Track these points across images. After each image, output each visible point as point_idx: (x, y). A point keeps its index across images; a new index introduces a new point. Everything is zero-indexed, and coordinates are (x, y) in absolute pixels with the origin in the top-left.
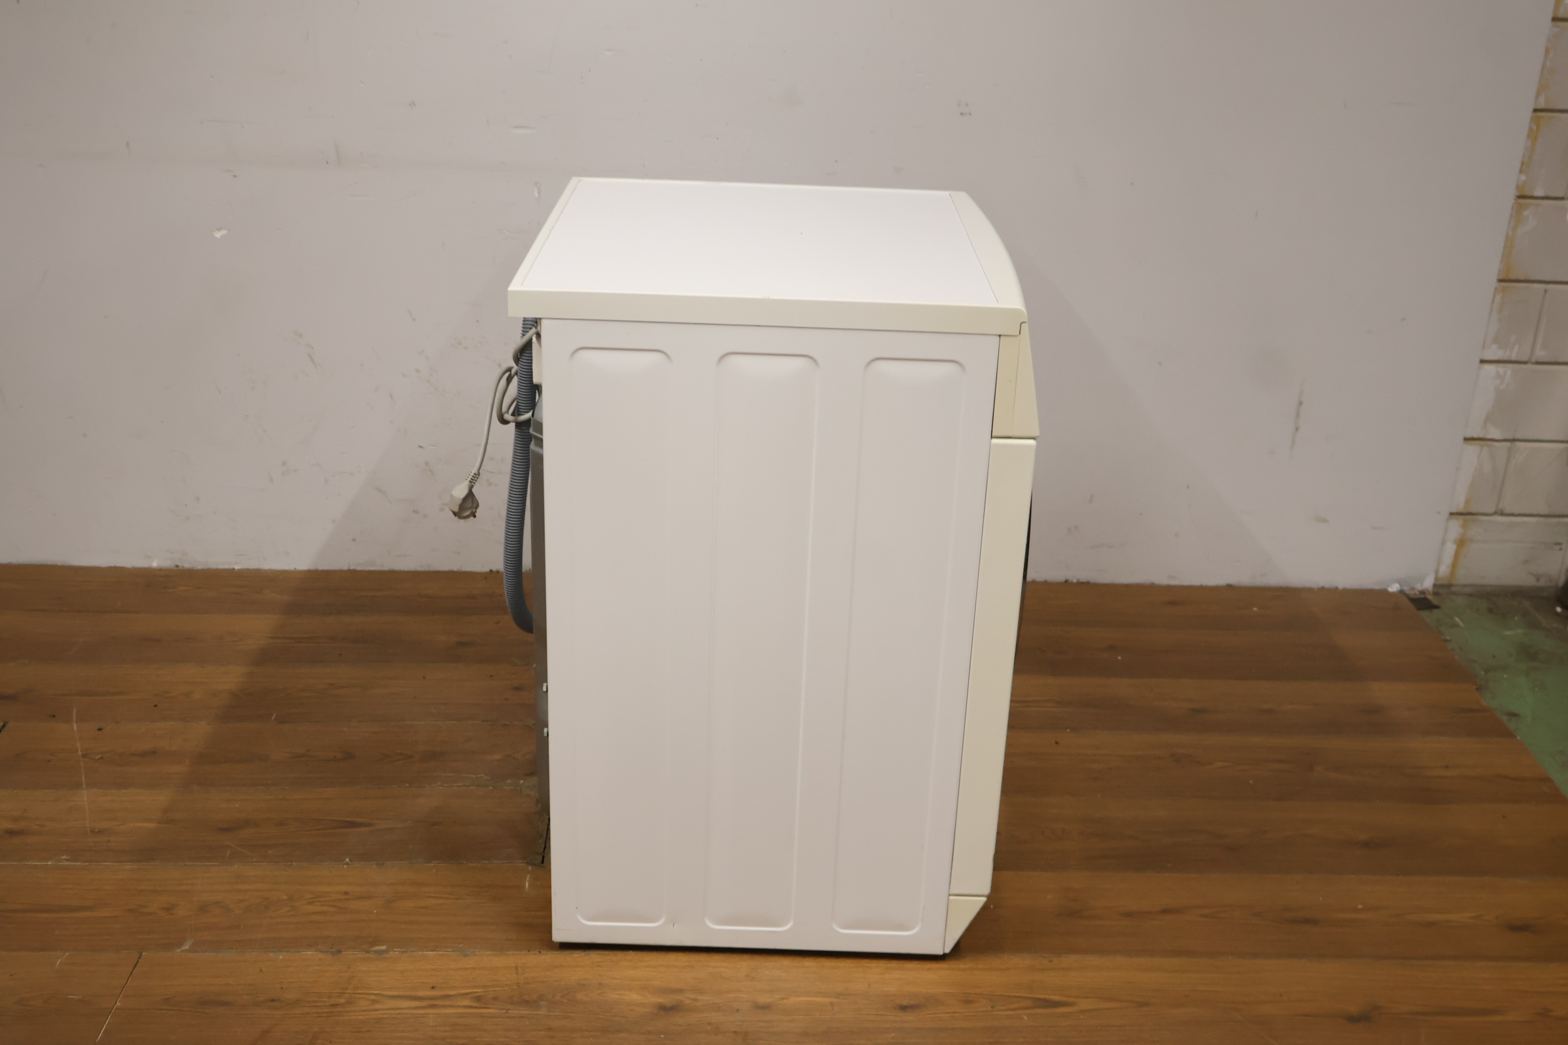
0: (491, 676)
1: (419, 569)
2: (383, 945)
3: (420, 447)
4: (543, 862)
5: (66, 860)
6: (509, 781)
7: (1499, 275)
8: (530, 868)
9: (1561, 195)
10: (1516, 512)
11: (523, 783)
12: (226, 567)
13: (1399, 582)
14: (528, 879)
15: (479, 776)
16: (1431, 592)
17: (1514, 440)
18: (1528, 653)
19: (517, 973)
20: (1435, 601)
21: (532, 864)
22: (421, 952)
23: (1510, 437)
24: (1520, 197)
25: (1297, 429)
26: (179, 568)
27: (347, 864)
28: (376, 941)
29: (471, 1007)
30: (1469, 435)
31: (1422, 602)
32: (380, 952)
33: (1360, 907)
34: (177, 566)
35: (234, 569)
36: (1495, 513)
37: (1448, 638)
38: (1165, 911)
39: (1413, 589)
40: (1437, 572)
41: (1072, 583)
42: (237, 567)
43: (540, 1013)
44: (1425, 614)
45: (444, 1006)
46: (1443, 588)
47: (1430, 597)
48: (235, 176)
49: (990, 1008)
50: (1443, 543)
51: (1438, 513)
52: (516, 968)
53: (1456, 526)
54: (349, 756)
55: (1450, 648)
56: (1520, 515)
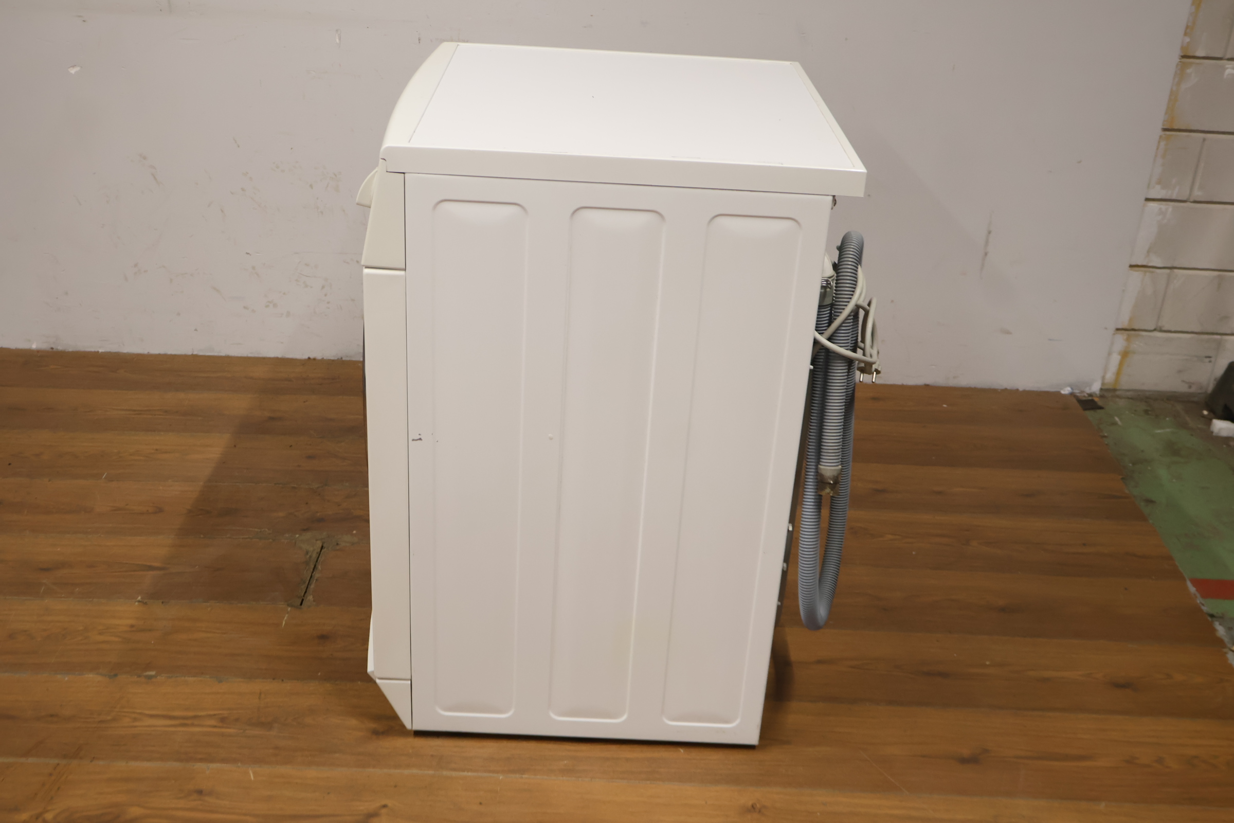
0: (291, 446)
1: (250, 355)
2: (153, 671)
3: (247, 253)
4: (301, 604)
6: (287, 535)
7: (1163, 125)
8: (289, 609)
9: (1219, 56)
10: (1173, 329)
11: (298, 537)
12: (93, 350)
13: (1070, 386)
14: (285, 618)
15: (263, 530)
16: (1098, 395)
17: (1172, 268)
18: (1172, 449)
19: (259, 698)
20: (1100, 402)
21: (292, 606)
22: (183, 678)
23: (1169, 265)
24: (1184, 57)
25: (986, 254)
26: (54, 350)
27: (138, 601)
28: (148, 667)
29: (215, 727)
30: (1133, 263)
31: (1089, 404)
32: (150, 677)
33: (988, 663)
34: (52, 348)
35: (98, 352)
36: (1155, 330)
37: (1106, 434)
38: (819, 662)
39: (1082, 392)
40: (1103, 378)
42: (100, 351)
43: (272, 733)
44: (1090, 414)
45: (193, 725)
46: (1108, 392)
47: (1096, 399)
48: (84, 21)
50: (1110, 354)
51: (1106, 328)
52: (260, 694)
53: (1120, 341)
54: (159, 510)
55: (1106, 443)
56: (1176, 332)
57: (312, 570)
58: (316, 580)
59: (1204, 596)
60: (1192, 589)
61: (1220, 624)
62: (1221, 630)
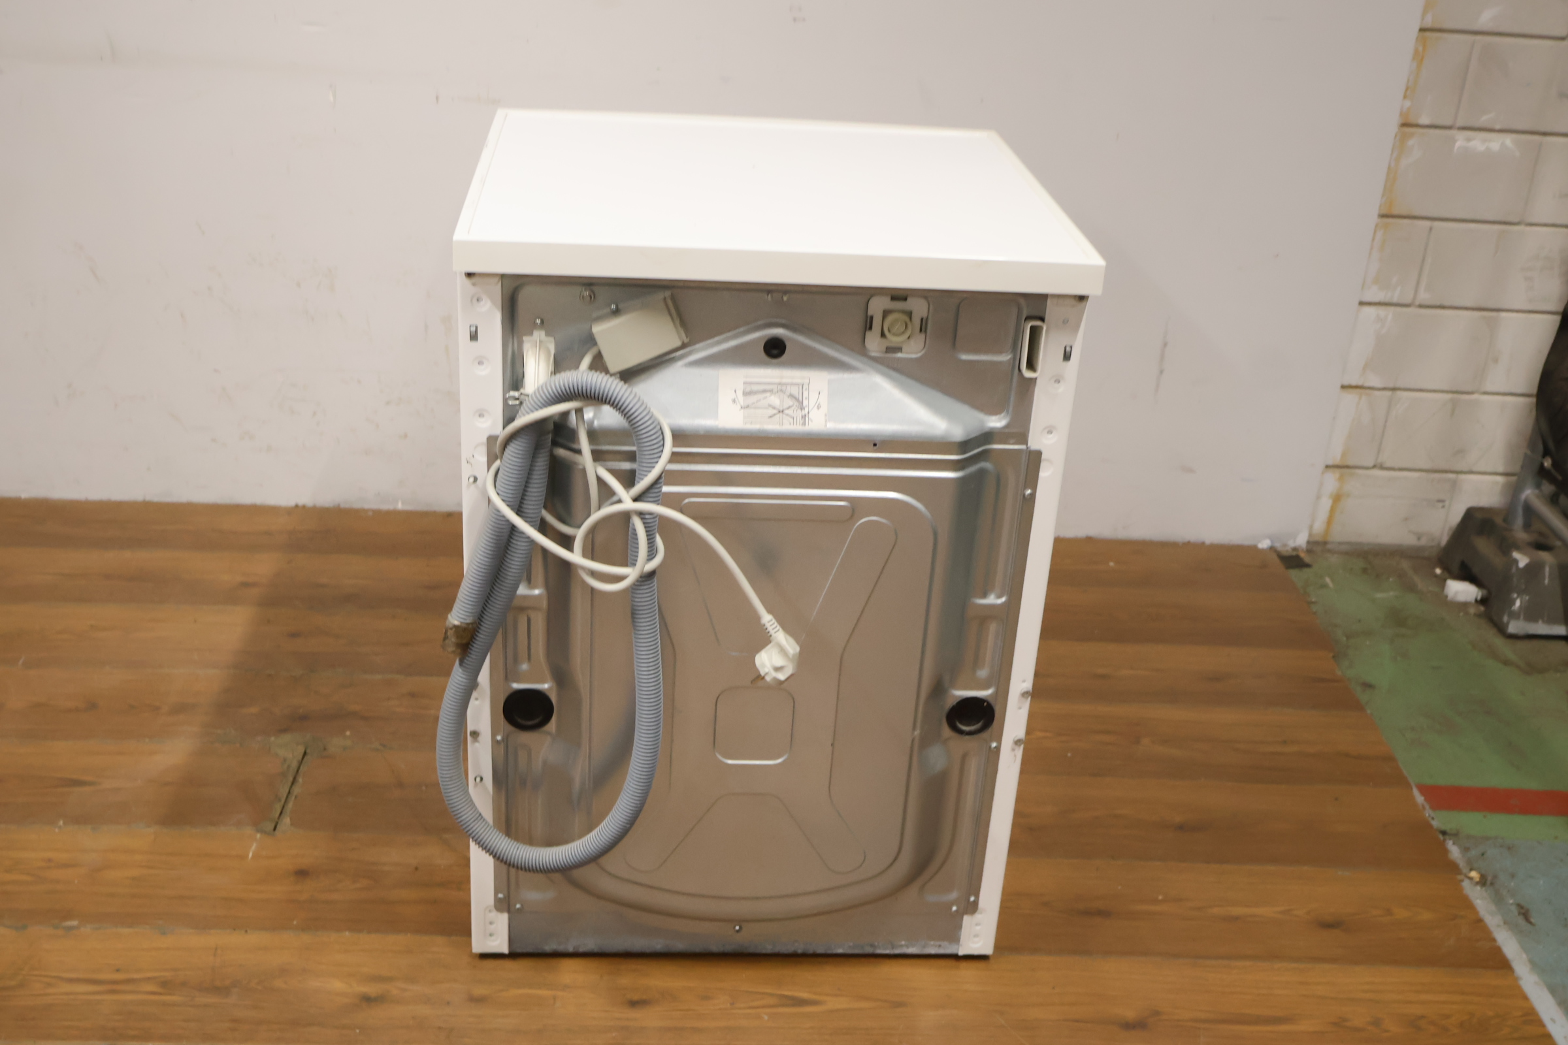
0: (269, 620)
1: (219, 502)
2: (75, 920)
3: (216, 371)
4: (275, 829)
6: (259, 738)
7: (1380, 210)
8: (258, 836)
9: (1448, 124)
10: (1397, 465)
11: (273, 740)
13: (1270, 537)
14: (253, 848)
15: (228, 731)
16: (1305, 550)
17: (1394, 389)
18: (1397, 618)
19: (215, 955)
20: (1307, 559)
21: (262, 831)
22: (114, 929)
23: (1391, 385)
24: (1403, 125)
25: (1161, 372)
27: (60, 827)
28: (68, 915)
29: (155, 993)
30: (1346, 383)
31: (1293, 561)
32: (70, 928)
33: (1160, 897)
36: (1374, 467)
37: (1313, 600)
39: (1285, 545)
40: (1311, 527)
42: (24, 495)
43: (229, 1001)
44: (1295, 575)
45: (125, 992)
46: (1318, 546)
47: (1302, 555)
49: (728, 1005)
50: (1318, 497)
51: (1313, 465)
52: (216, 949)
53: (1331, 482)
54: (92, 706)
55: (1314, 610)
56: (1401, 469)
57: (290, 784)
58: (296, 797)
59: (1434, 807)
60: (1420, 799)
61: (1454, 844)
62: (1454, 852)
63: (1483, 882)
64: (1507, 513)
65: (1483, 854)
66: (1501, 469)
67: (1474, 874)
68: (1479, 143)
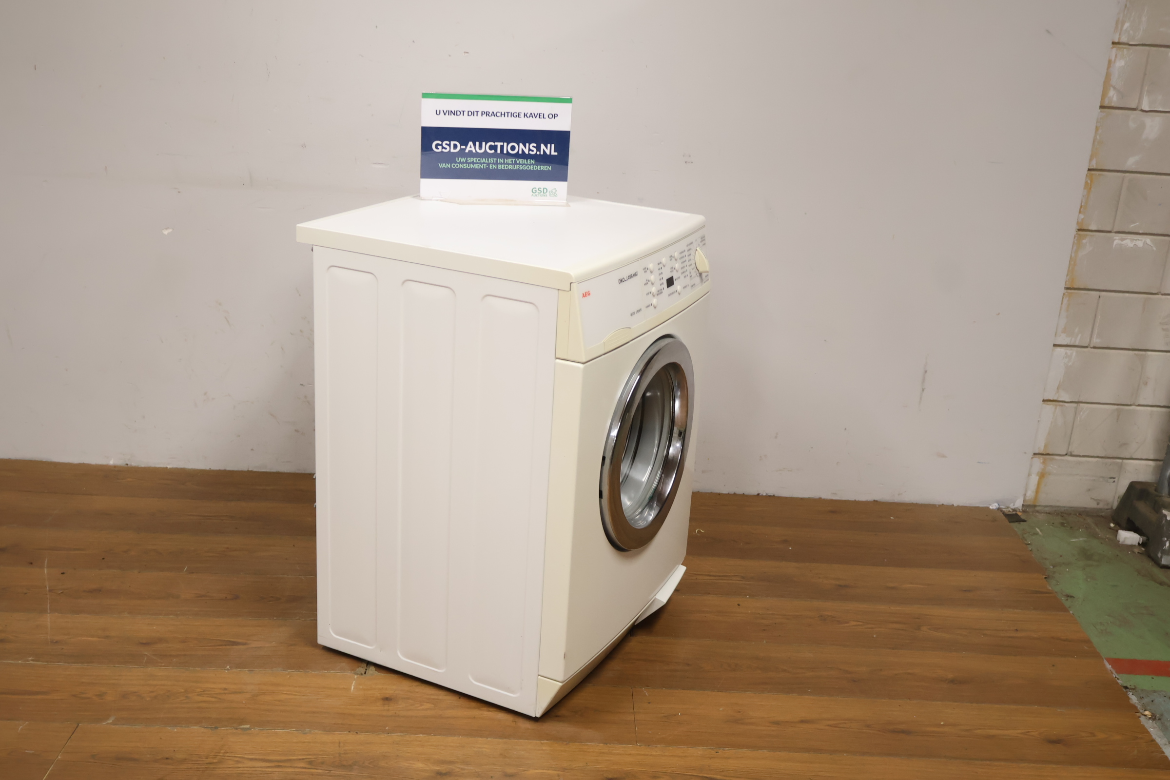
1: (297, 472)
2: (247, 725)
3: (301, 385)
4: (365, 673)
5: (32, 660)
7: (1065, 285)
8: (356, 676)
9: (1108, 230)
10: (1081, 454)
12: (162, 466)
13: (998, 502)
14: (353, 684)
16: (1021, 510)
17: (1078, 402)
18: (1086, 555)
19: (339, 747)
20: (1023, 517)
21: (357, 674)
22: (273, 730)
23: (1076, 400)
24: (1079, 230)
25: (923, 390)
26: (129, 466)
27: (228, 670)
28: (243, 721)
29: (305, 768)
30: (1046, 398)
31: (1013, 517)
32: (245, 730)
33: (942, 723)
34: (127, 465)
35: (167, 468)
36: (1066, 454)
37: (1029, 542)
38: (802, 722)
39: (1008, 507)
40: (1025, 495)
41: (762, 496)
42: (169, 467)
43: (353, 773)
44: (1015, 526)
45: (285, 767)
46: (1029, 508)
47: (1020, 514)
48: (179, 192)
50: (1029, 475)
51: (1025, 453)
52: (340, 743)
53: (1038, 463)
54: (236, 597)
55: (1030, 549)
56: (1084, 456)
59: (1117, 672)
60: (1109, 667)
61: (1133, 694)
62: (1134, 699)
63: (1153, 718)
64: (1158, 485)
65: (1152, 701)
66: (1152, 457)
67: (1147, 713)
68: (1129, 242)
